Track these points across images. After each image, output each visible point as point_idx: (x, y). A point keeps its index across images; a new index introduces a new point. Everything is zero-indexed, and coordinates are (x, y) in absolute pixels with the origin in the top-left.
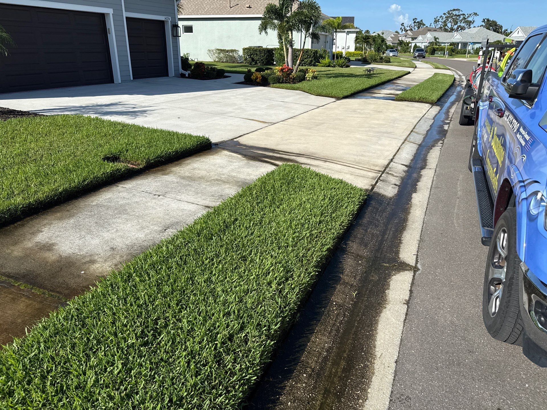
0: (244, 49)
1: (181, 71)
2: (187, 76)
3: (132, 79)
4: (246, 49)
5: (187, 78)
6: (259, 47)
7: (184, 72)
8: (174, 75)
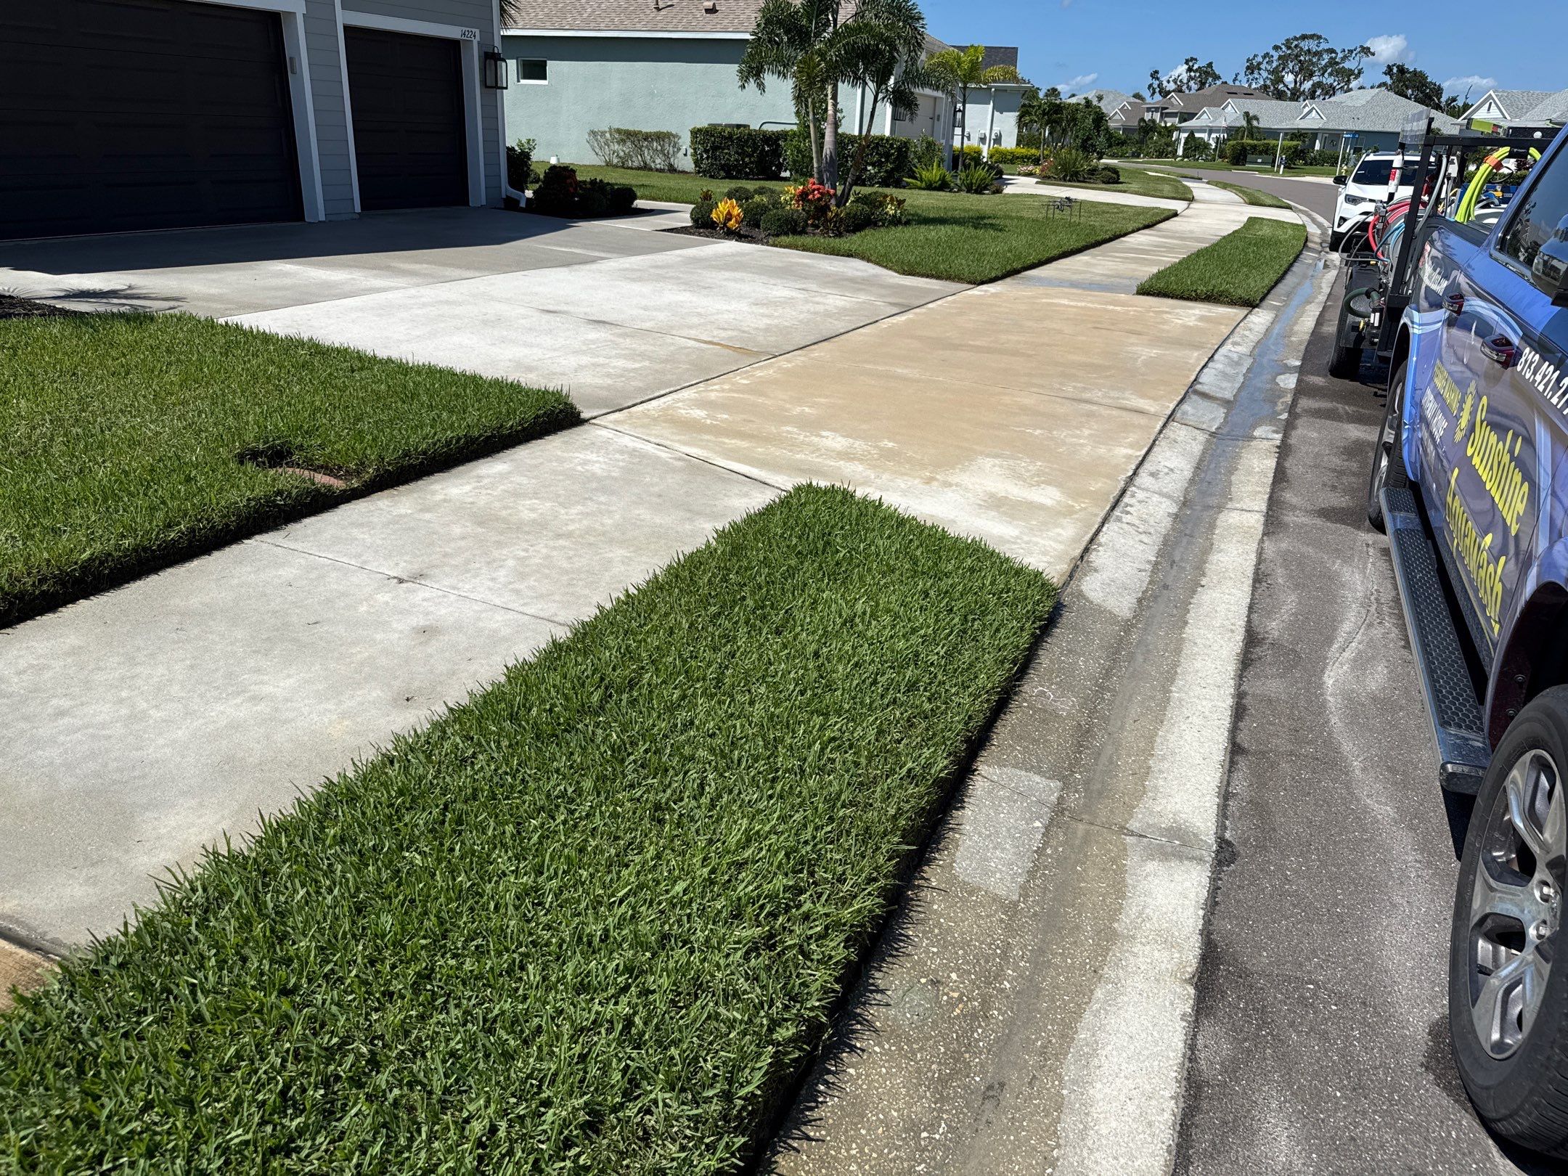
0: (695, 133)
1: (506, 189)
2: (523, 204)
3: (358, 209)
4: (700, 130)
5: (522, 210)
6: (738, 126)
7: (514, 193)
8: (484, 203)
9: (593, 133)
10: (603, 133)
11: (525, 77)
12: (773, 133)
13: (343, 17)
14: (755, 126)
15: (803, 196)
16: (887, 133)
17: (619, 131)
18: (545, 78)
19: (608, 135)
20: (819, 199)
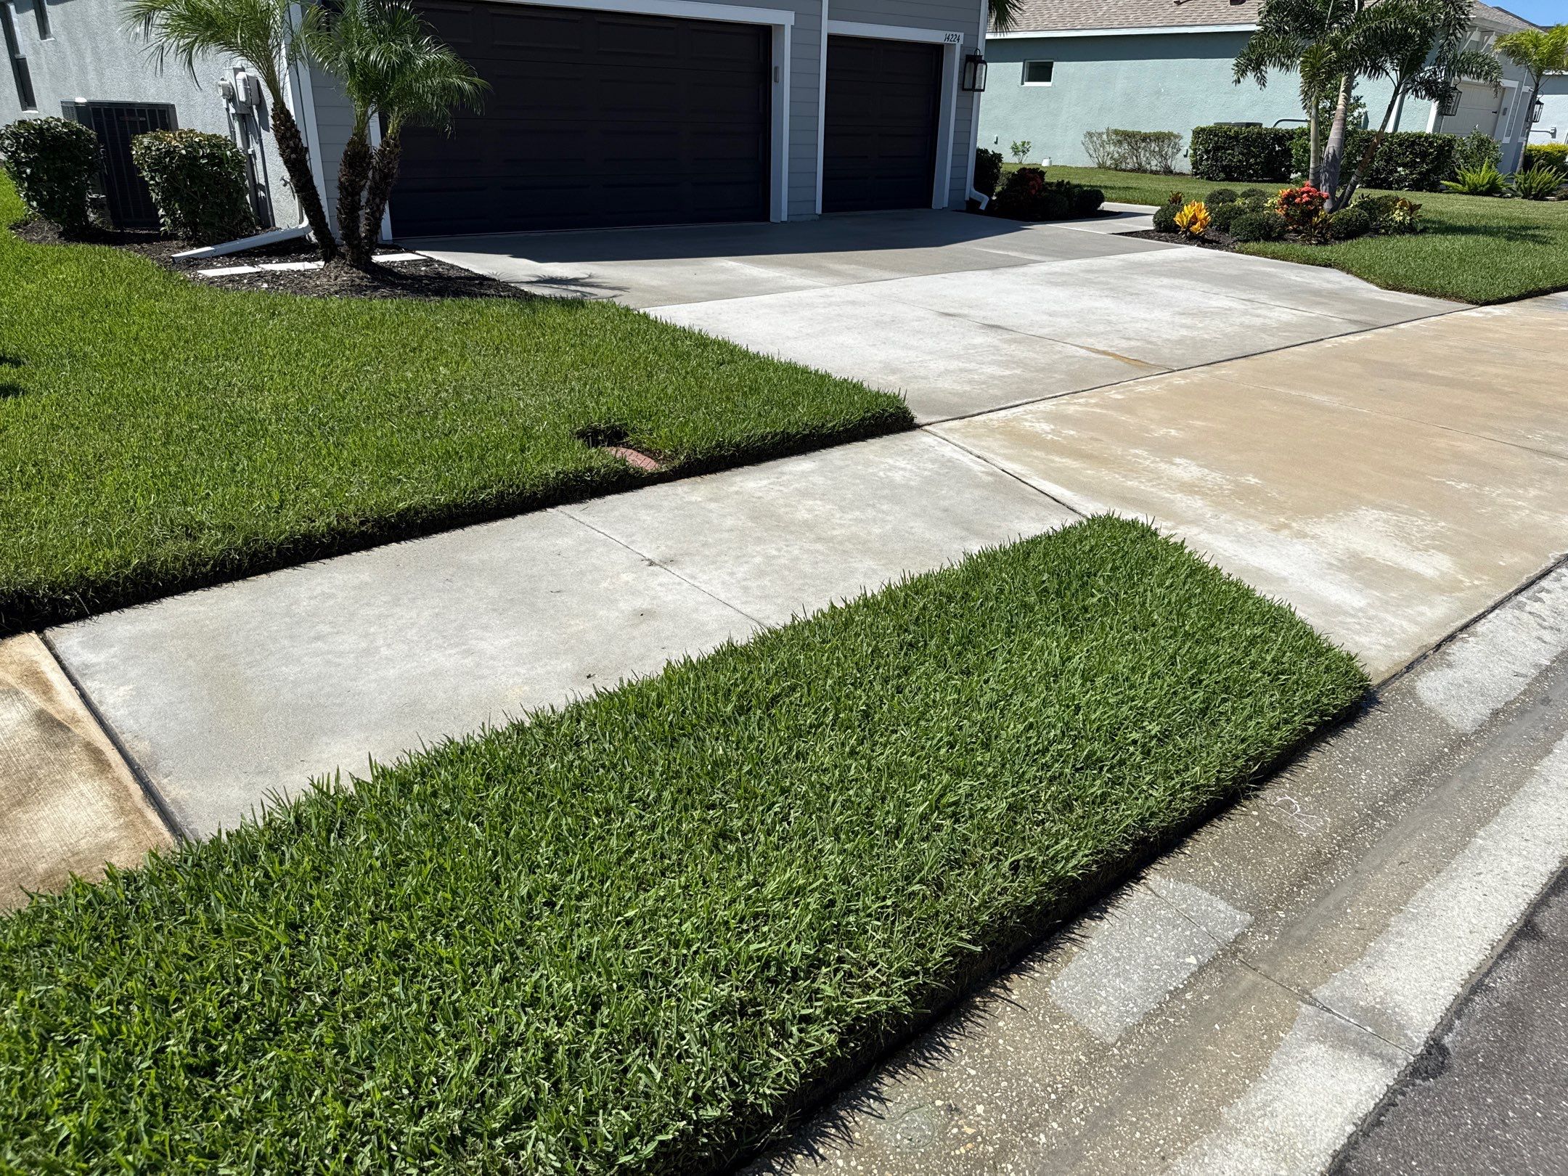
0: (1198, 133)
1: (970, 191)
2: (983, 207)
3: (819, 210)
4: (1203, 130)
5: (981, 213)
6: (1248, 125)
7: (978, 195)
8: (946, 205)
9: (1090, 135)
10: (1100, 134)
11: (1029, 80)
12: (1288, 131)
13: (829, 27)
14: (1268, 124)
15: (1289, 199)
16: (1429, 129)
17: (1116, 132)
18: (1049, 79)
19: (1105, 137)
20: (1307, 203)
